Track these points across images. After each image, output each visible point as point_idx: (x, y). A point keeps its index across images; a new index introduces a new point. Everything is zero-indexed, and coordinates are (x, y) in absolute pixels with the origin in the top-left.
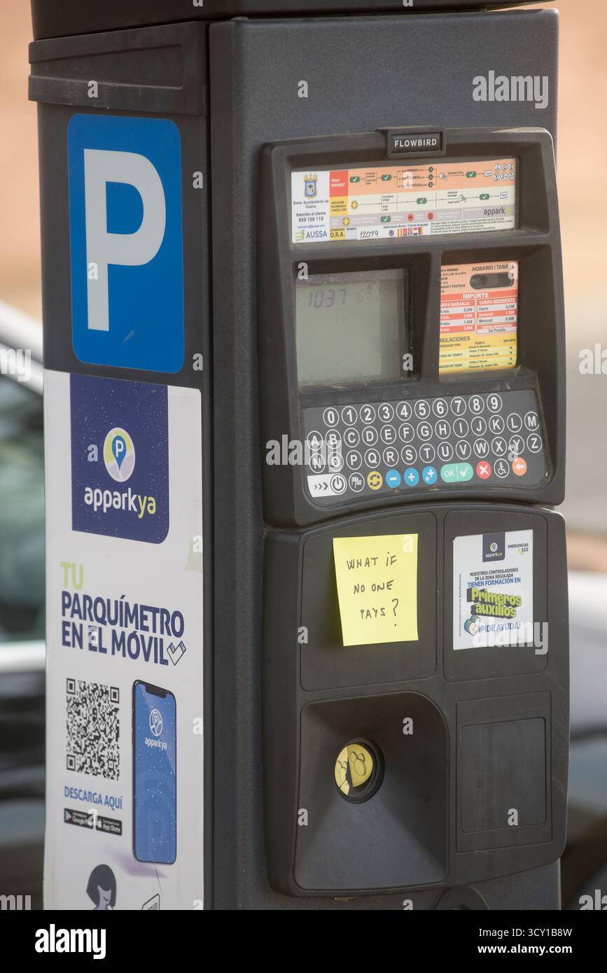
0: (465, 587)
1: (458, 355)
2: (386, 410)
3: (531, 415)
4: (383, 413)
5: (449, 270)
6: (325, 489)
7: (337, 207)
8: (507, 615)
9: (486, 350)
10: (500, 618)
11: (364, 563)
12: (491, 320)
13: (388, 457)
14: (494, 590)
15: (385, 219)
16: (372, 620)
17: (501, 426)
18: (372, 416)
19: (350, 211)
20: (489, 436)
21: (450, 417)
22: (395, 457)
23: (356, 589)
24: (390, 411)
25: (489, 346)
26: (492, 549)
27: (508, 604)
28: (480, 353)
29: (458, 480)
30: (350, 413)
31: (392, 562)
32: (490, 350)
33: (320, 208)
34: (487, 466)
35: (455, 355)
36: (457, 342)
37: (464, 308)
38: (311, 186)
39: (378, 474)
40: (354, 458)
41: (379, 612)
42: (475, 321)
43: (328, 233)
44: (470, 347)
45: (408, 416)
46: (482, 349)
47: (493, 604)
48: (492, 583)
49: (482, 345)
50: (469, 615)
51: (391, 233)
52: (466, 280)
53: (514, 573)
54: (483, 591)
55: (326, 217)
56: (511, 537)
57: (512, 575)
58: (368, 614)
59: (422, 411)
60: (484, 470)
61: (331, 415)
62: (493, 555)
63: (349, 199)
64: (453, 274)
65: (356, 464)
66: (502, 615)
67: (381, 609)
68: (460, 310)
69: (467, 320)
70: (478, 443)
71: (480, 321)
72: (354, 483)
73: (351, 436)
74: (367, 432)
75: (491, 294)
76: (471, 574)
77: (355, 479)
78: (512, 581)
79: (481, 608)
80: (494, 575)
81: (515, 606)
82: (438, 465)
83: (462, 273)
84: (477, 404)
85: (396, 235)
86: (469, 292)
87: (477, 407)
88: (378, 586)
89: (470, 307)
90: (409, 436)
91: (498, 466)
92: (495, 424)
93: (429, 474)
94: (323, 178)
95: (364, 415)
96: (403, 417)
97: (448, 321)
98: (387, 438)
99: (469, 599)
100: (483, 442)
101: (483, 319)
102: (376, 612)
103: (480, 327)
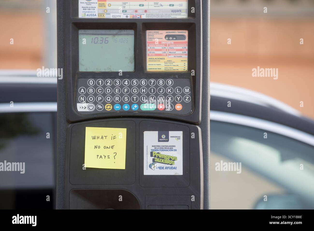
0: (149, 151)
1: (159, 65)
2: (117, 82)
3: (187, 88)
4: (116, 83)
5: (155, 32)
6: (85, 109)
7: (102, 5)
8: (170, 163)
9: (172, 64)
10: (167, 165)
11: (100, 137)
12: (175, 53)
13: (116, 99)
14: (163, 153)
15: (124, 11)
16: (102, 159)
17: (172, 91)
18: (110, 83)
19: (107, 7)
20: (165, 95)
21: (148, 86)
22: (119, 99)
23: (96, 147)
24: (120, 82)
25: (174, 62)
26: (162, 137)
27: (170, 159)
28: (170, 65)
29: (148, 110)
30: (100, 81)
31: (114, 138)
32: (174, 64)
33: (93, 5)
34: (163, 106)
35: (157, 65)
36: (159, 60)
37: (162, 47)
39: (110, 105)
40: (100, 98)
41: (107, 157)
42: (167, 52)
43: (97, 15)
44: (165, 62)
45: (128, 85)
47: (163, 159)
48: (163, 150)
49: (171, 62)
50: (152, 162)
51: (127, 16)
52: (163, 36)
54: (158, 153)
55: (96, 9)
56: (171, 133)
57: (172, 148)
58: (101, 157)
59: (135, 83)
61: (91, 82)
62: (163, 140)
63: (107, 3)
64: (157, 34)
65: (100, 101)
66: (168, 163)
68: (160, 48)
69: (163, 52)
70: (160, 97)
71: (170, 52)
72: (98, 107)
73: (100, 90)
74: (107, 89)
75: (174, 43)
76: (152, 146)
78: (172, 150)
79: (157, 160)
80: (164, 147)
81: (174, 160)
82: (139, 104)
83: (161, 34)
84: (161, 82)
85: (129, 18)
86: (164, 41)
87: (161, 83)
88: (107, 147)
89: (165, 47)
90: (127, 92)
91: (168, 106)
92: (169, 90)
93: (134, 106)
95: (107, 83)
96: (126, 85)
97: (154, 51)
98: (116, 92)
99: (151, 156)
100: (162, 97)
102: (105, 156)
103: (169, 55)
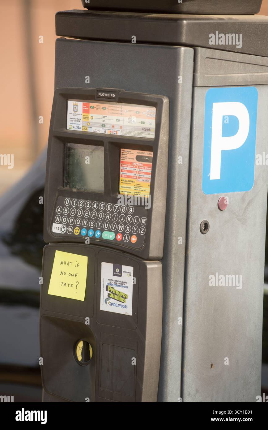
0: (106, 285)
1: (129, 188)
2: (88, 203)
3: (144, 219)
4: (87, 204)
5: (127, 151)
6: (58, 230)
7: (85, 118)
8: (122, 301)
9: (141, 188)
10: (119, 302)
11: (67, 263)
12: (144, 176)
13: (84, 223)
14: (117, 289)
15: (103, 125)
16: (66, 288)
17: (131, 221)
18: (82, 205)
19: (90, 120)
20: (125, 224)
21: (112, 212)
22: (87, 223)
23: (62, 273)
24: (90, 205)
25: (142, 187)
26: (117, 271)
27: (122, 297)
28: (139, 189)
29: (108, 238)
30: (75, 202)
31: (78, 266)
32: (143, 189)
33: (79, 117)
34: (121, 236)
35: (128, 188)
36: (129, 183)
37: (133, 168)
38: (75, 107)
39: (79, 229)
40: (71, 220)
41: (70, 285)
42: (137, 175)
43: (81, 128)
44: (134, 186)
45: (96, 208)
46: (139, 187)
47: (117, 295)
48: (116, 286)
49: (139, 186)
50: (107, 297)
51: (105, 131)
52: (134, 156)
53: (125, 284)
54: (112, 288)
55: (81, 121)
56: (125, 268)
57: (124, 285)
58: (65, 284)
59: (102, 207)
60: (119, 237)
61: (67, 201)
62: (117, 274)
63: (90, 115)
64: (129, 153)
65: (72, 223)
66: (120, 300)
67: (71, 284)
68: (131, 169)
69: (134, 174)
70: (120, 225)
71: (139, 175)
72: (69, 230)
73: (73, 211)
74: (79, 211)
75: (144, 165)
76: (108, 280)
77: (70, 229)
78: (124, 287)
79: (111, 295)
80: (117, 282)
81: (125, 298)
82: (102, 231)
83: (133, 154)
84: (124, 209)
85: (107, 133)
86: (135, 162)
87: (123, 210)
88: (72, 275)
89: (136, 169)
90: (94, 216)
91: (125, 237)
92: (129, 219)
93: (98, 233)
94: (80, 104)
95: (80, 204)
96: (94, 208)
97: (126, 173)
98: (86, 215)
99: (107, 290)
100: (122, 225)
101: (140, 175)
102: (69, 285)
103: (139, 178)
